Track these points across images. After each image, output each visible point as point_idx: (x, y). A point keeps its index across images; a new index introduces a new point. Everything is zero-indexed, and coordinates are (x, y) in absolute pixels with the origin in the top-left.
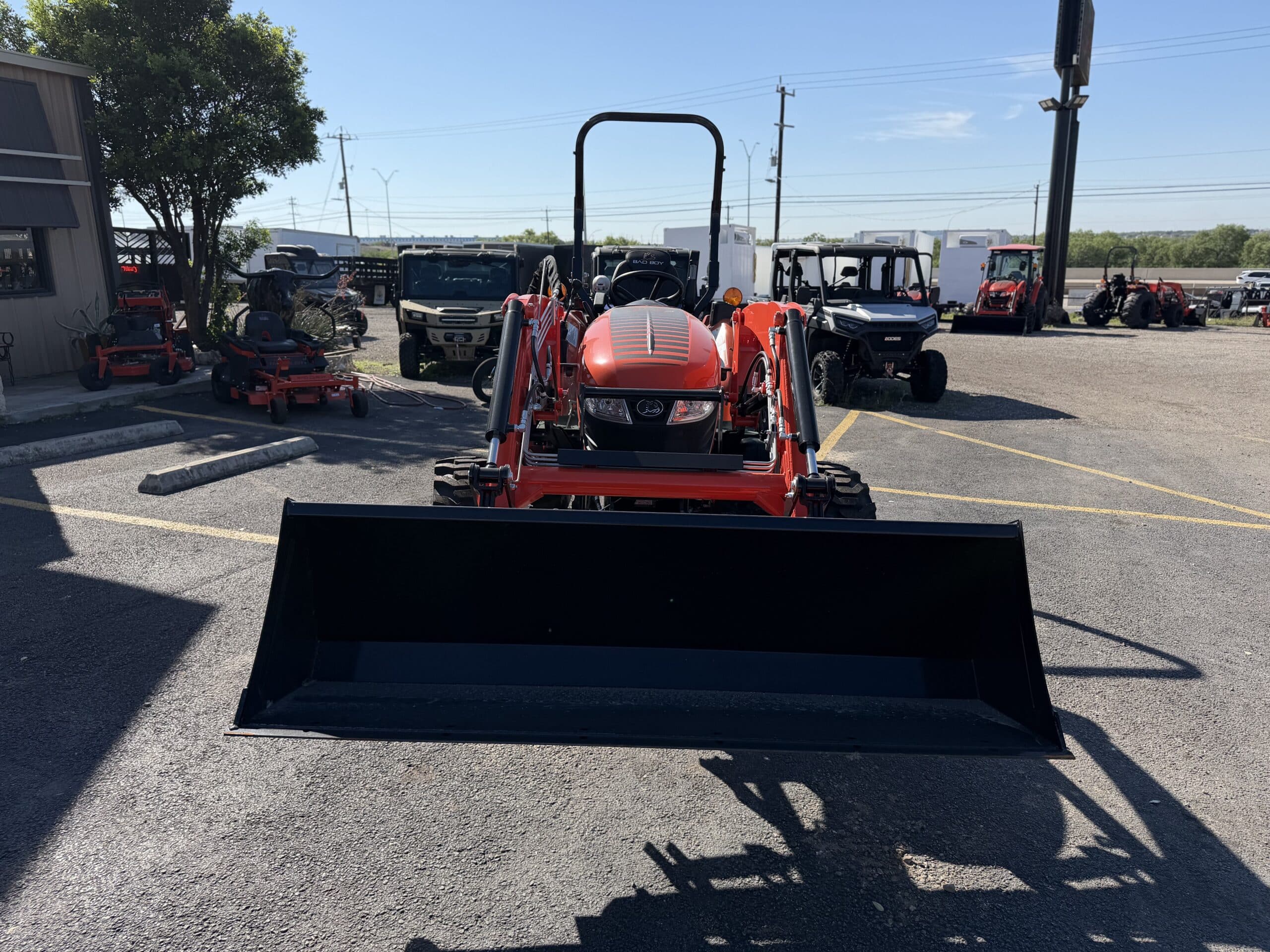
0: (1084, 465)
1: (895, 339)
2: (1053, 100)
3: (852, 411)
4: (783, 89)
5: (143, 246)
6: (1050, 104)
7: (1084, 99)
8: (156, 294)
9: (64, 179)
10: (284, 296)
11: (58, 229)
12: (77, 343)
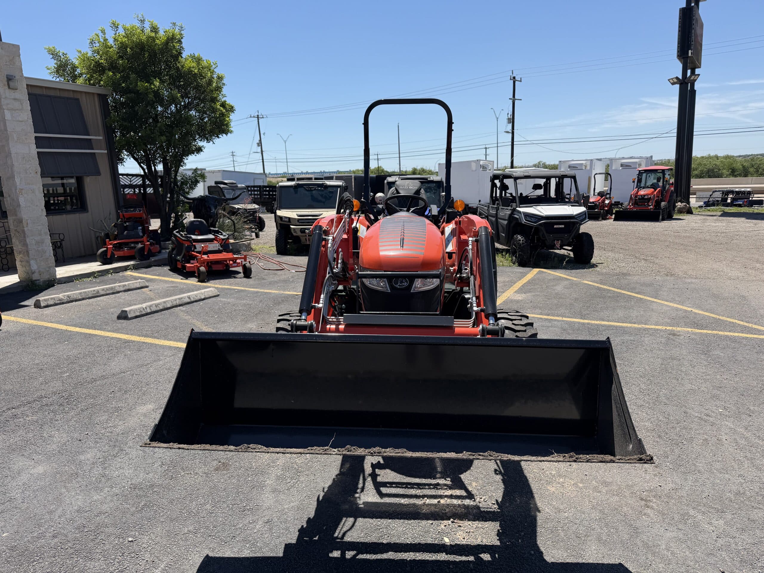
0: (667, 301)
1: (561, 226)
2: (677, 78)
3: (535, 269)
4: (514, 78)
5: (139, 183)
6: (675, 80)
7: (697, 76)
8: (140, 211)
9: (93, 149)
10: (211, 210)
11: (90, 177)
12: (99, 238)
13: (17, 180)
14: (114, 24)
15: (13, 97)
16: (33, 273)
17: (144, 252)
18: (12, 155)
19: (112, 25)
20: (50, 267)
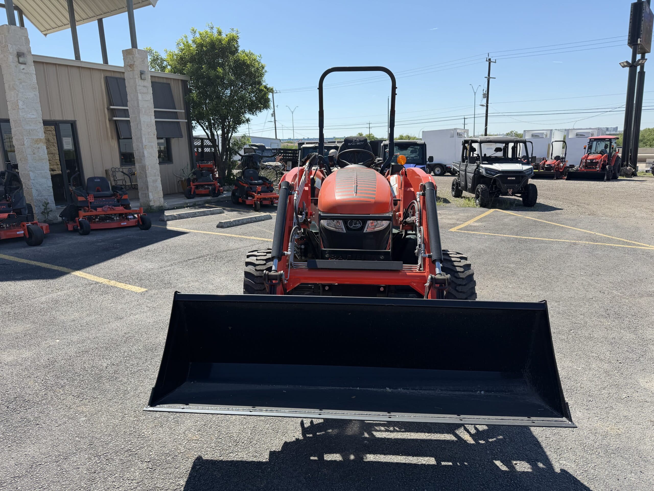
0: (581, 229)
1: (512, 178)
2: (627, 62)
3: (491, 209)
4: (490, 59)
5: (199, 145)
6: (626, 64)
9: (178, 119)
10: (257, 164)
11: (175, 138)
12: (180, 182)
13: (144, 139)
14: (193, 30)
15: (143, 85)
16: (150, 201)
17: (215, 191)
18: (142, 123)
19: (192, 31)
20: (160, 198)
